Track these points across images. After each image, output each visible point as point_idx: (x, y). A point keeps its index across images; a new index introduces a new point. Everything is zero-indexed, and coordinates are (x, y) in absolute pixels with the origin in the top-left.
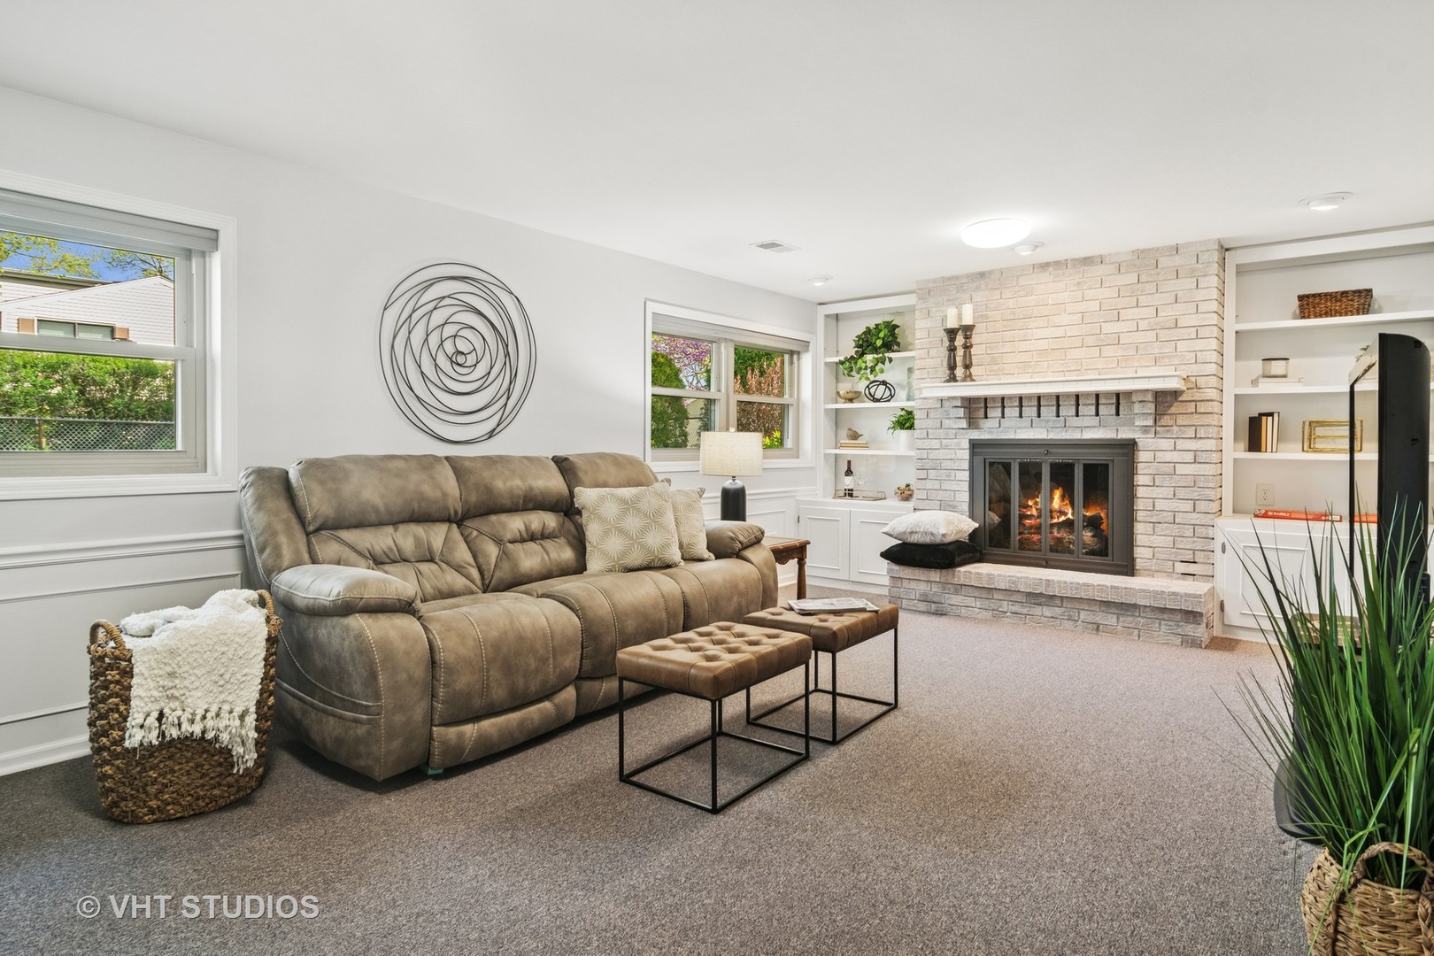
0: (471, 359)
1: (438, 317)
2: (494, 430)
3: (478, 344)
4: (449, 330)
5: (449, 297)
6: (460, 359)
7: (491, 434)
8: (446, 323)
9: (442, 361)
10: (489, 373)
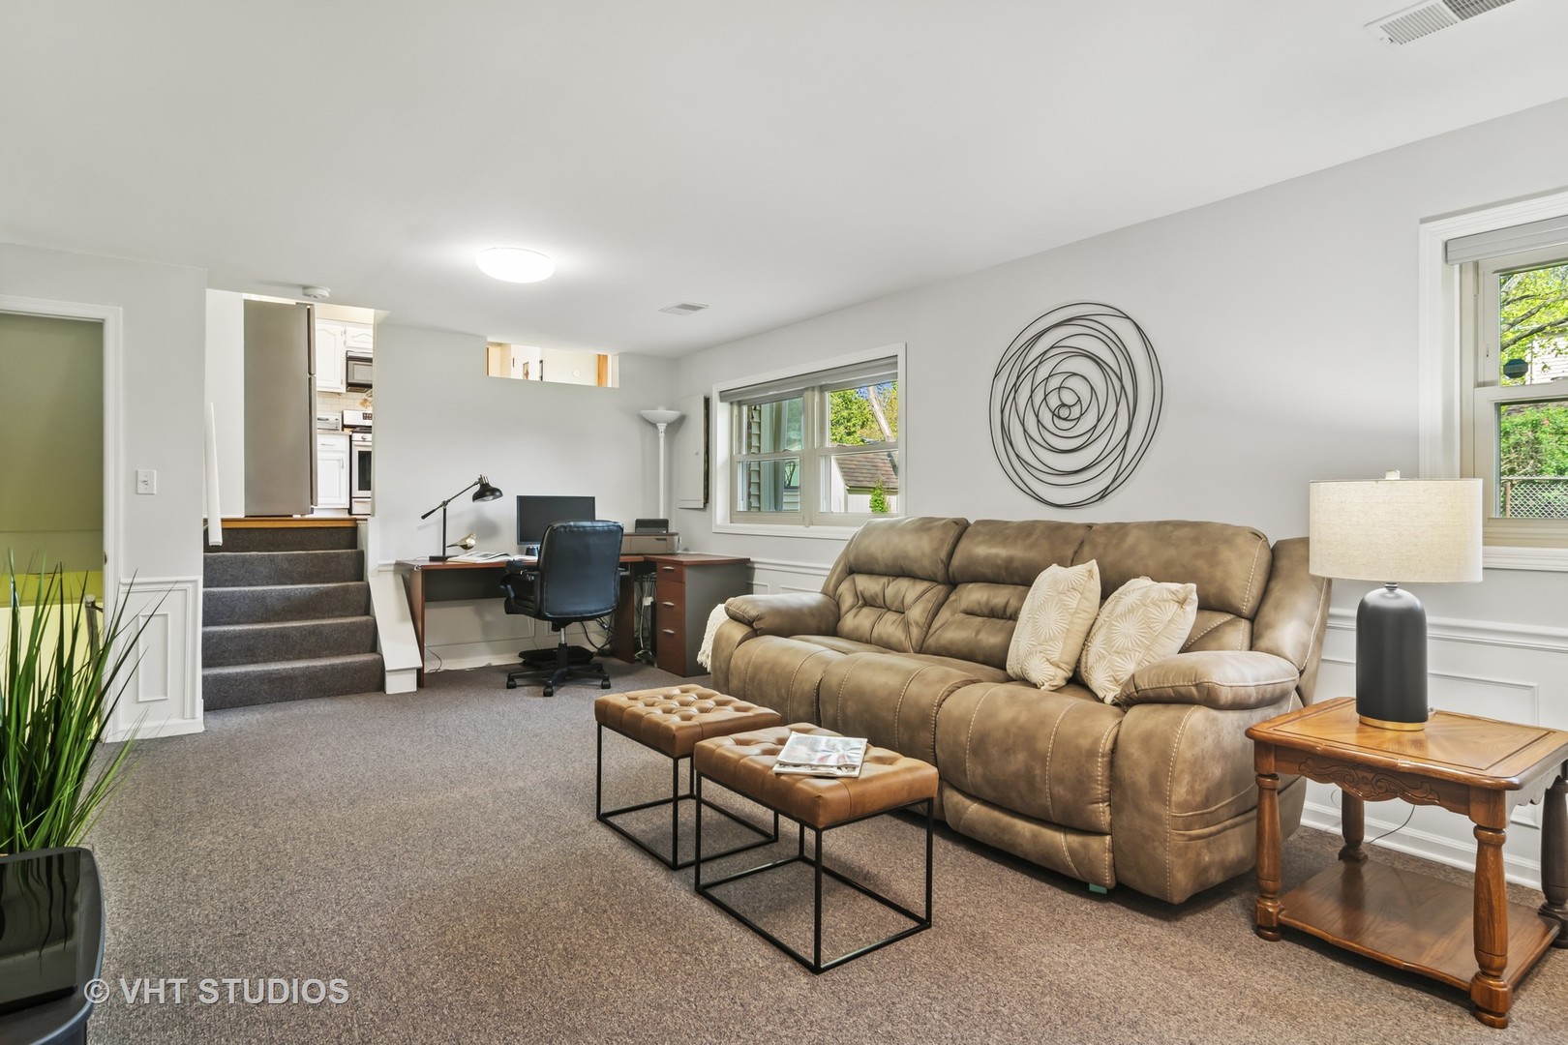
0: (1076, 412)
1: (1043, 372)
2: (1107, 488)
3: (1085, 393)
4: (1055, 383)
5: (1052, 347)
6: (1064, 413)
7: (1104, 494)
8: (1050, 376)
9: (1046, 417)
10: (1095, 426)
